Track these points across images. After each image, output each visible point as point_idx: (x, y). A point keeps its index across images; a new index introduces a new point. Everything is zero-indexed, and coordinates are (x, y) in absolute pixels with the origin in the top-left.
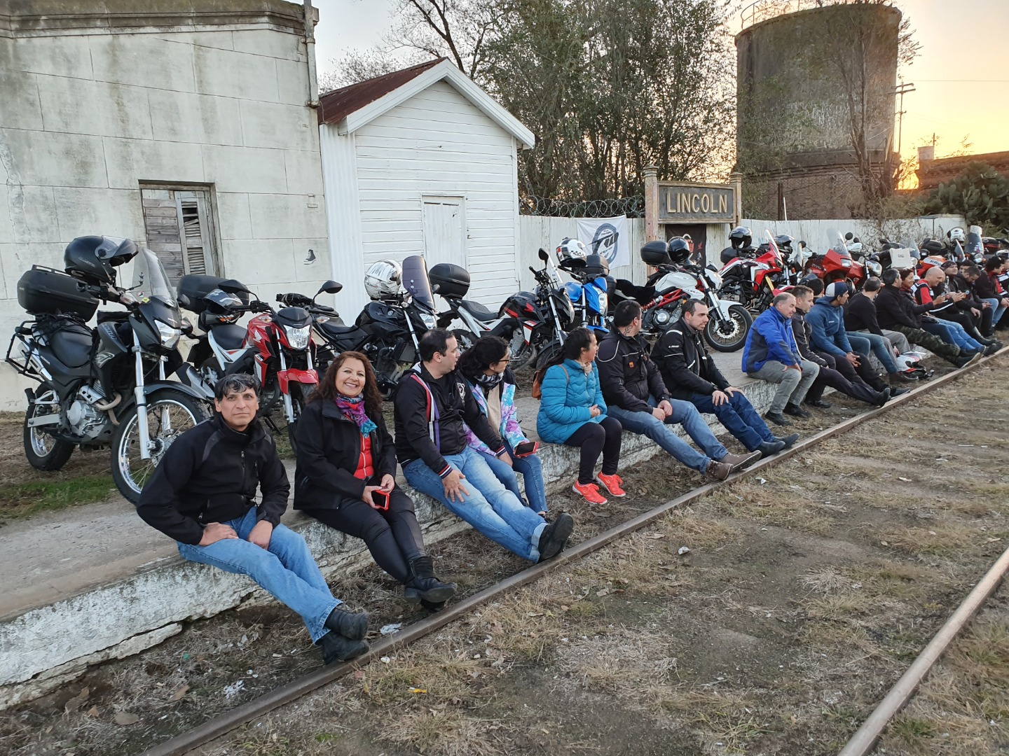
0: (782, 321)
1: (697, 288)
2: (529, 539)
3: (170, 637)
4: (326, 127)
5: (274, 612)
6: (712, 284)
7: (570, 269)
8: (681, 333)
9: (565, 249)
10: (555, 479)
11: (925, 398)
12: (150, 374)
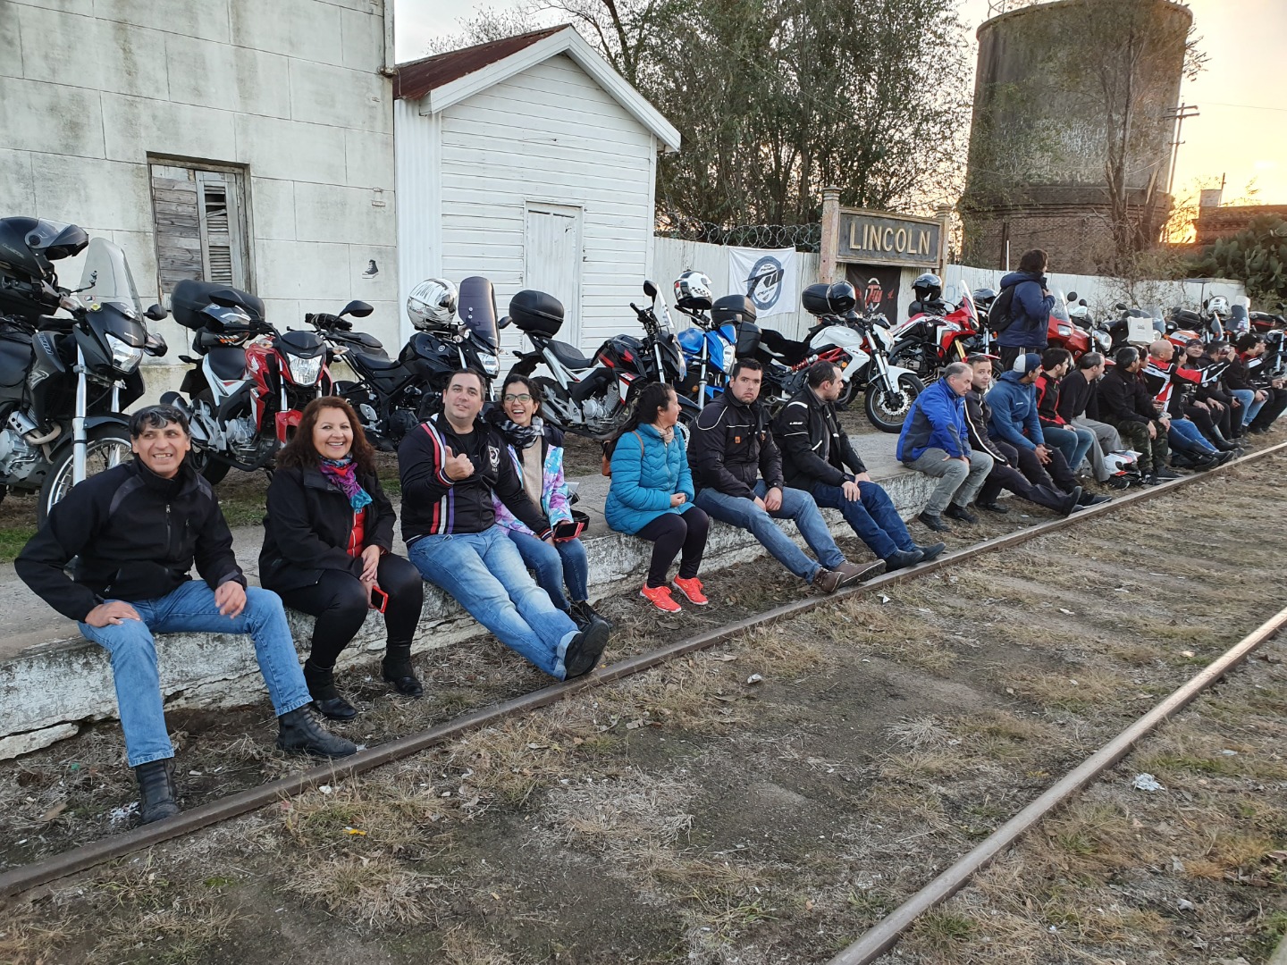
0: (952, 398)
1: (862, 347)
2: (554, 649)
3: (62, 740)
4: (403, 103)
5: (210, 717)
6: (880, 345)
7: (691, 311)
8: (806, 406)
9: (685, 285)
10: (620, 576)
11: (1129, 511)
12: (98, 402)
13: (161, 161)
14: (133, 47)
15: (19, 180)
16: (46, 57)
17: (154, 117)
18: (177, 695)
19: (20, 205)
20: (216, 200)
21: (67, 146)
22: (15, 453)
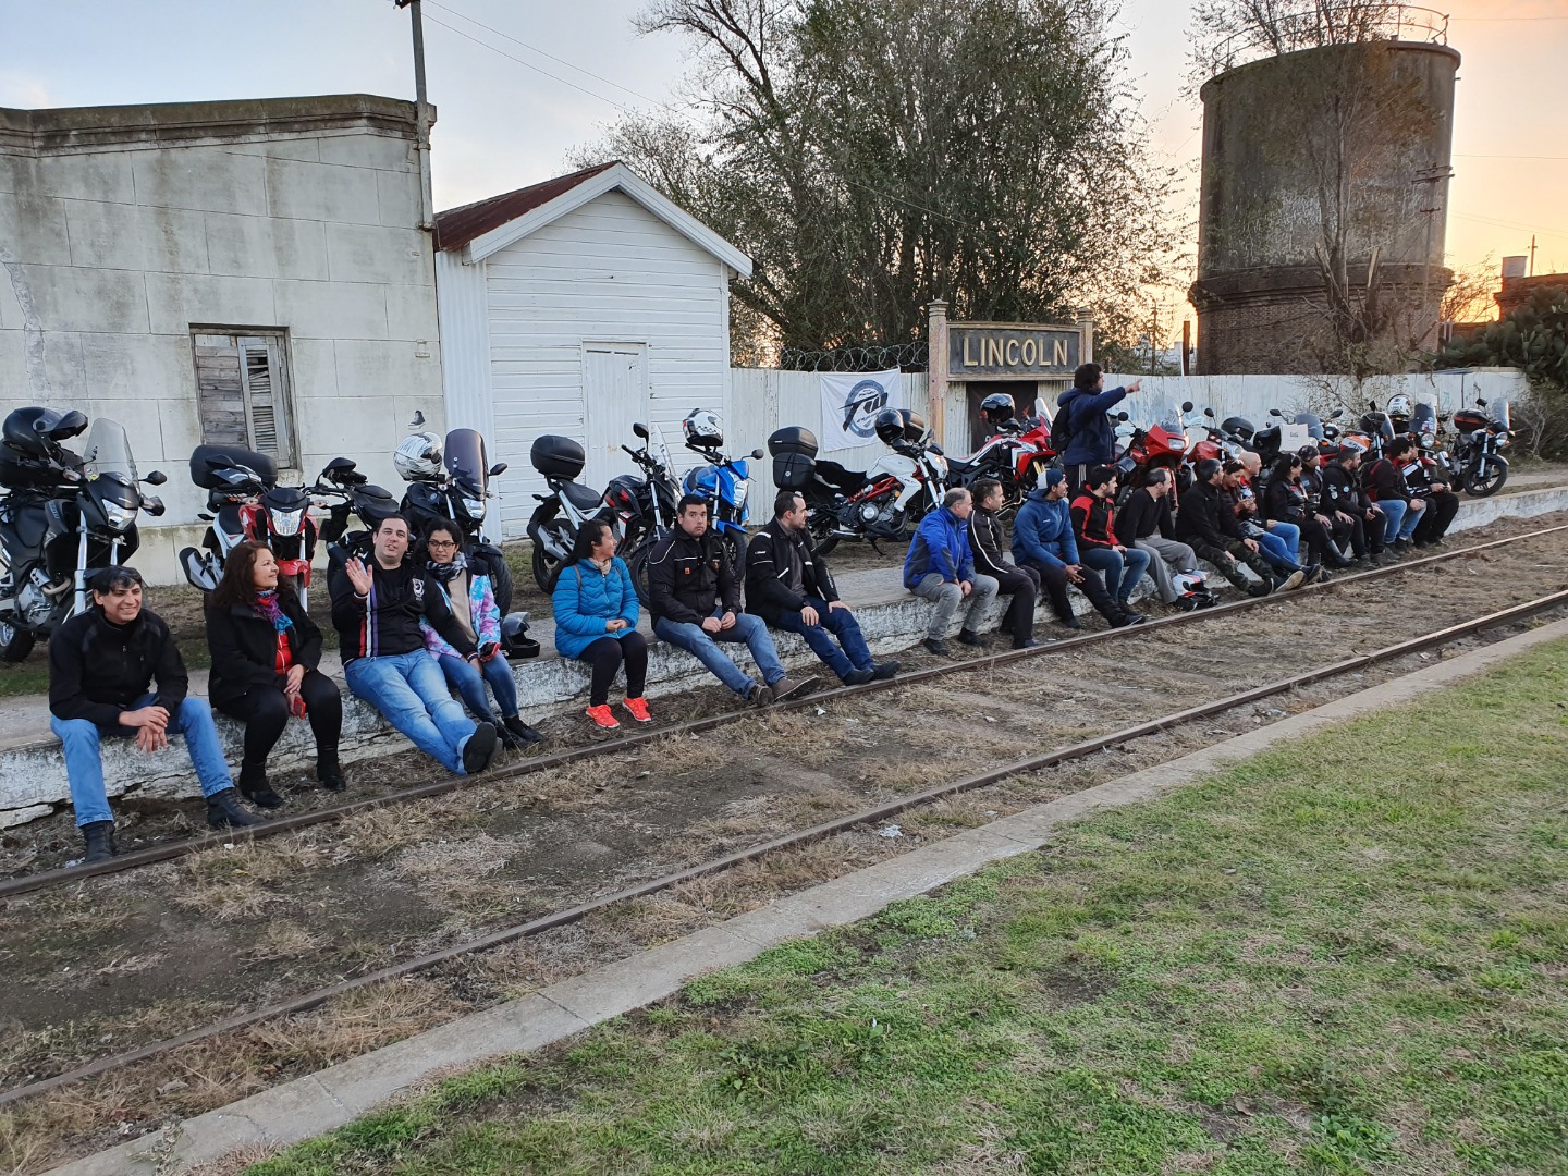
1: (915, 476)
3: (40, 818)
4: (445, 254)
6: (932, 471)
7: (703, 448)
8: (769, 536)
9: (691, 425)
10: (566, 698)
12: (98, 555)
13: (205, 330)
14: (175, 229)
15: (70, 360)
16: (92, 245)
17: (196, 291)
18: (136, 786)
19: (71, 381)
20: (259, 363)
21: (114, 325)
22: (35, 603)
